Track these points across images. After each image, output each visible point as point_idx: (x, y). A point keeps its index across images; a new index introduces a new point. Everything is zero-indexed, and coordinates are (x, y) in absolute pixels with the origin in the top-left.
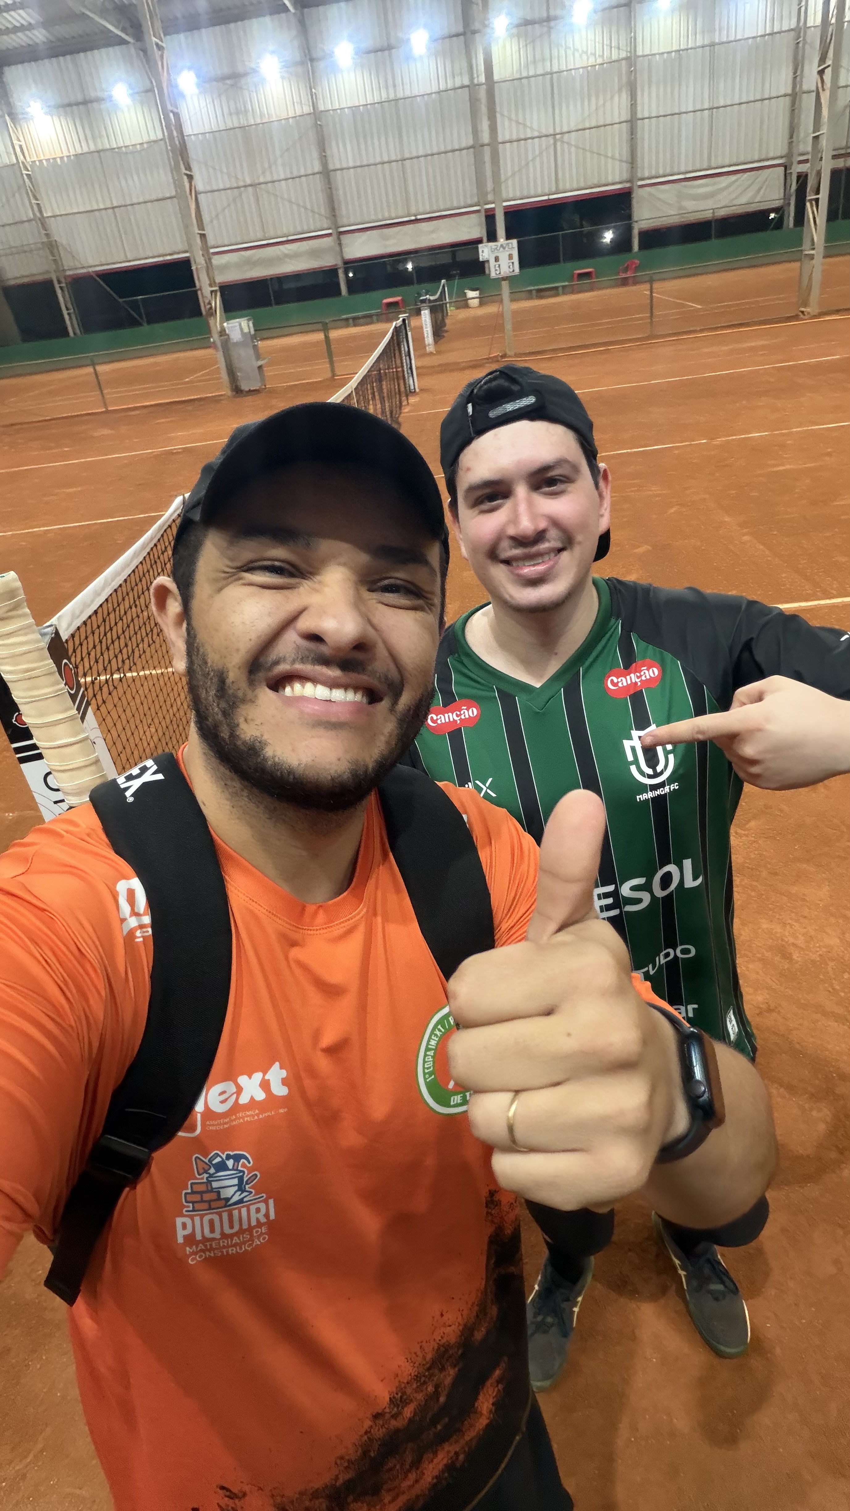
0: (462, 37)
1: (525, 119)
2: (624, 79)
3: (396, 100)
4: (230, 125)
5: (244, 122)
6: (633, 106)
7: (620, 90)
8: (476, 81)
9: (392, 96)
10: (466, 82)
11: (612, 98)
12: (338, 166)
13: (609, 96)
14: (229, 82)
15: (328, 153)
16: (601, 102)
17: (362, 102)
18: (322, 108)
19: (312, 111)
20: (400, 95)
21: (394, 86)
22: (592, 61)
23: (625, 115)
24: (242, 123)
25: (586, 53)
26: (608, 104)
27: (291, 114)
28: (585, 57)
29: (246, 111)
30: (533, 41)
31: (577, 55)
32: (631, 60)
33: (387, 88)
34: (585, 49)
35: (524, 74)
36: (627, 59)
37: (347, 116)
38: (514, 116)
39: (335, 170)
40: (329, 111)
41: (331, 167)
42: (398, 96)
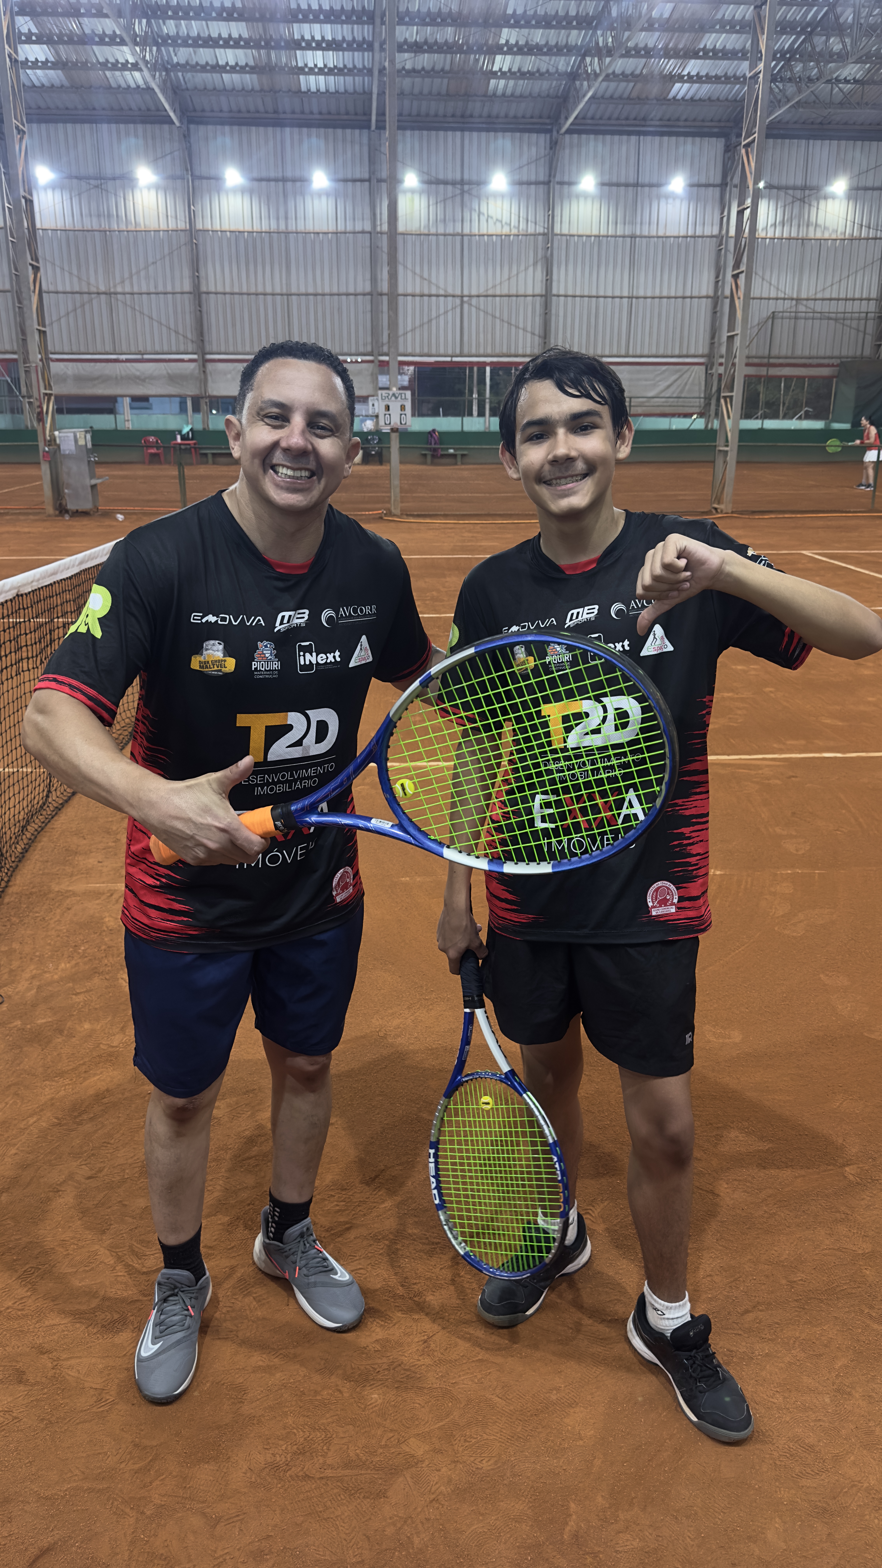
0: (367, 184)
1: (430, 274)
2: (540, 254)
3: (287, 233)
4: (88, 226)
5: (105, 226)
6: (548, 282)
7: (535, 264)
8: (378, 229)
9: (282, 227)
10: (368, 227)
11: (526, 269)
12: (212, 289)
13: (522, 268)
14: (92, 182)
15: (202, 273)
16: (514, 272)
17: (248, 228)
18: (199, 226)
19: (188, 227)
20: (292, 227)
21: (286, 218)
22: (506, 230)
23: (539, 289)
24: (103, 226)
25: (501, 222)
26: (522, 276)
27: (163, 226)
28: (499, 225)
29: (109, 216)
30: (445, 200)
31: (491, 221)
32: (549, 235)
33: (278, 219)
34: (500, 218)
35: (433, 231)
36: (544, 234)
37: (229, 240)
38: (418, 271)
39: (208, 293)
40: (208, 231)
41: (204, 288)
42: (290, 229)
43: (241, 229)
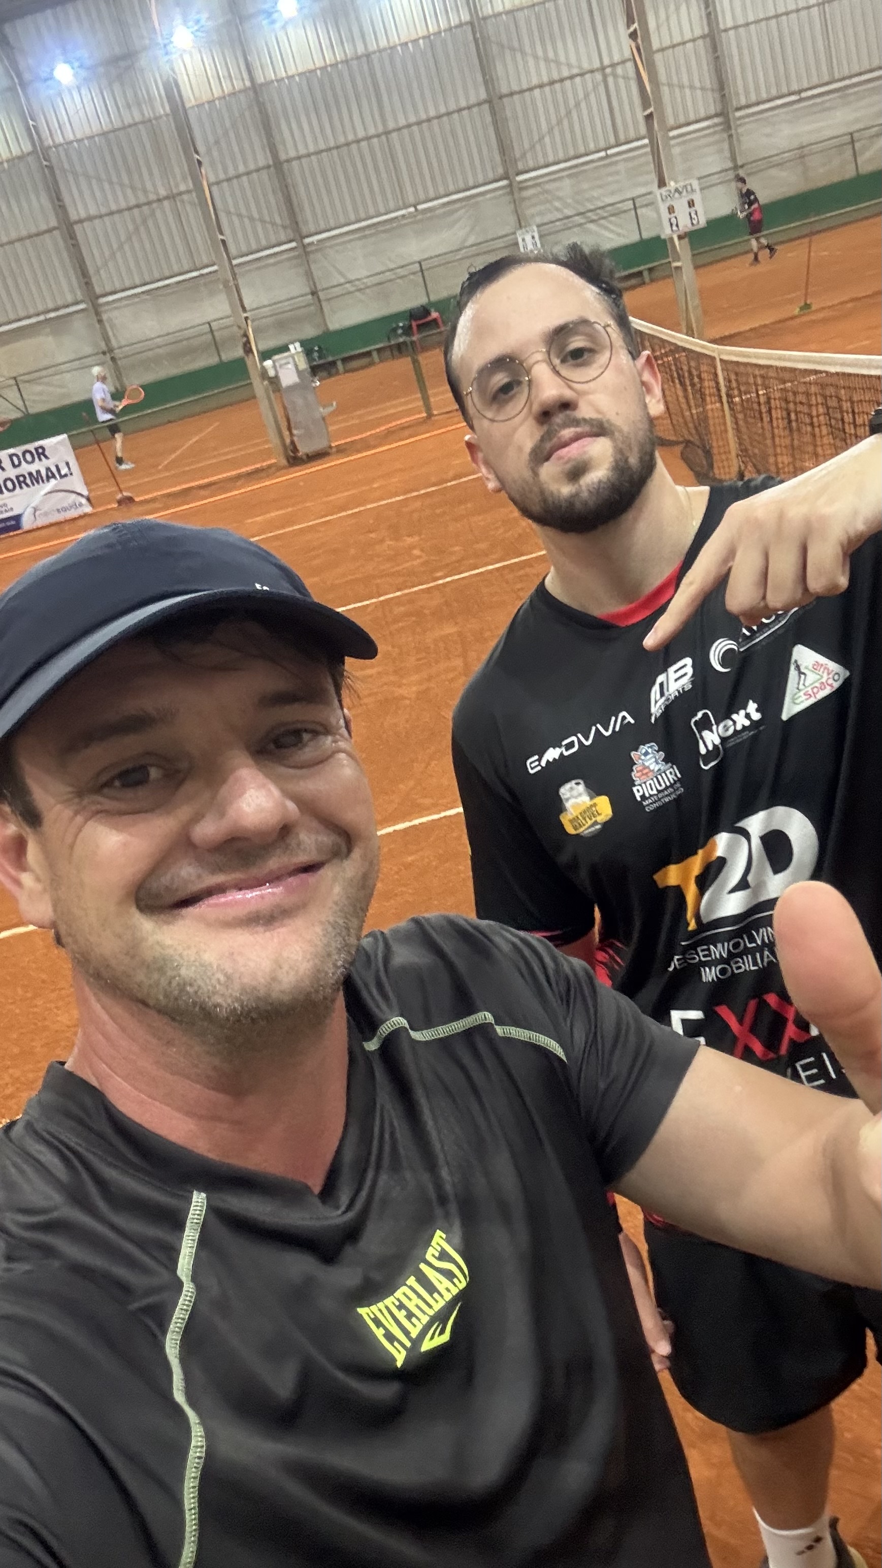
1: (556, 52)
3: (368, 55)
4: (128, 120)
10: (465, 17)
14: (120, 64)
15: (277, 138)
24: (146, 114)
27: (217, 93)
33: (352, 41)
37: (299, 85)
38: (540, 53)
39: (288, 161)
40: (272, 81)
41: (283, 157)
42: (371, 49)
43: (312, 67)
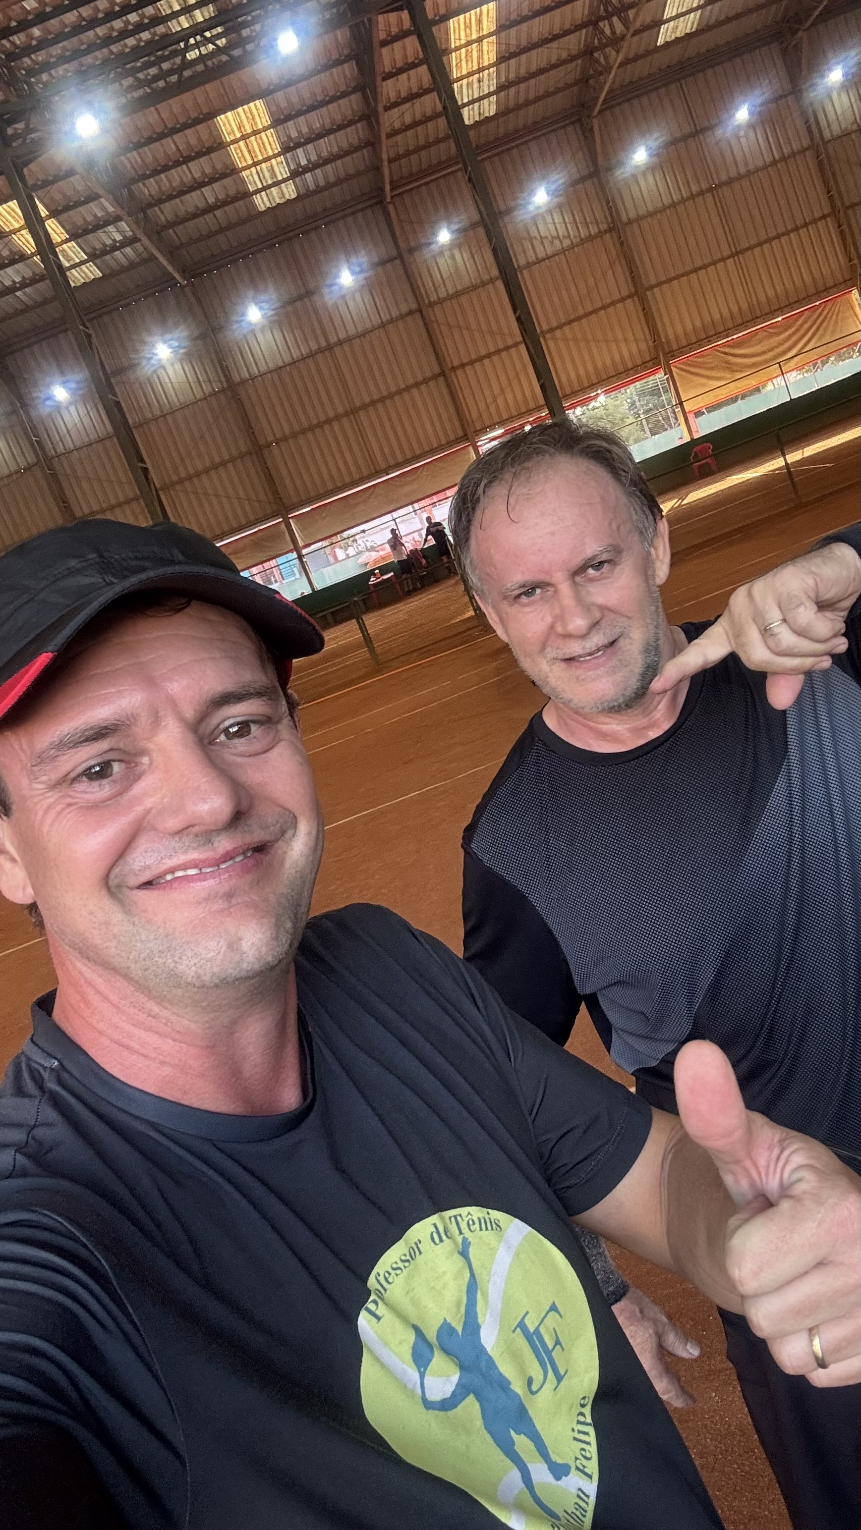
0: (398, 261)
2: (615, 252)
3: (330, 347)
6: (634, 277)
7: (612, 266)
8: (427, 302)
9: (323, 343)
11: (604, 275)
12: (271, 438)
13: (599, 275)
16: (592, 283)
17: (287, 359)
18: (237, 379)
19: (225, 384)
20: (333, 339)
21: (324, 332)
22: (566, 243)
23: (627, 289)
25: (558, 237)
26: (601, 283)
27: (198, 394)
28: (557, 242)
31: (545, 241)
32: (617, 228)
33: (315, 336)
34: (555, 234)
36: (611, 229)
37: (272, 380)
39: (267, 445)
40: (247, 379)
41: (262, 442)
42: (331, 341)
43: (281, 363)
